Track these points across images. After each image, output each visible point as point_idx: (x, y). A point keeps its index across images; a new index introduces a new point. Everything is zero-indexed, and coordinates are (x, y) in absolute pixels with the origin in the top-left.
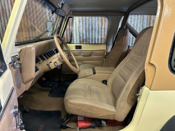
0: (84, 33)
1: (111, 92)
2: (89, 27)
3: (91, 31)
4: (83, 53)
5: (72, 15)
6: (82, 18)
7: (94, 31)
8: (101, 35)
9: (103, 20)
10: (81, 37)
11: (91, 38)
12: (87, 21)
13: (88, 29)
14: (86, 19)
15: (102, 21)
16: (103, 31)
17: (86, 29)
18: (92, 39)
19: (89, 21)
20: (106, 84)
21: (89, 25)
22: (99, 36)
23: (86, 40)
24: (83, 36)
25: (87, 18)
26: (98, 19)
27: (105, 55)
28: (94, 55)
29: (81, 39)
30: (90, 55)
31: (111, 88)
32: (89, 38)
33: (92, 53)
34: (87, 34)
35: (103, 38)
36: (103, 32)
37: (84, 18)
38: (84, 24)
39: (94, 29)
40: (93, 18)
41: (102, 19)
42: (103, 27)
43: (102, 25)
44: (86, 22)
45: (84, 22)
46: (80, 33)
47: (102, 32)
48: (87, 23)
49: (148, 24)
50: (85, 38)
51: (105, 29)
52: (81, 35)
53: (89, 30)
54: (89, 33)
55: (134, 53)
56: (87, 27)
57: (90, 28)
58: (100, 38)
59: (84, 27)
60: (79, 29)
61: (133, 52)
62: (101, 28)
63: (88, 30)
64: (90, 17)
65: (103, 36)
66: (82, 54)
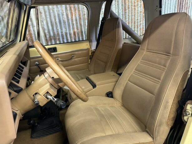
0: (50, 28)
1: (122, 107)
2: (55, 20)
3: (58, 24)
4: (61, 57)
5: (35, 3)
6: (44, 8)
7: (62, 24)
8: (73, 29)
9: (72, 9)
10: (47, 34)
11: (60, 34)
12: (51, 11)
13: (54, 22)
14: (49, 9)
15: (72, 11)
16: (74, 22)
17: (51, 22)
18: (62, 35)
19: (53, 11)
20: (112, 97)
21: (55, 17)
22: (71, 31)
23: (55, 37)
24: (49, 32)
25: (51, 7)
26: (66, 8)
27: (90, 55)
28: (75, 57)
29: (48, 36)
30: (71, 59)
31: (121, 101)
32: (58, 34)
33: (73, 54)
34: (55, 29)
35: (76, 32)
36: (75, 25)
37: (46, 7)
38: (48, 16)
39: (62, 21)
40: (59, 6)
41: (70, 8)
42: (74, 18)
43: (72, 15)
44: (50, 13)
45: (47, 14)
46: (45, 29)
47: (73, 25)
48: (52, 14)
49: (124, 10)
50: (52, 34)
51: (76, 20)
52: (46, 31)
53: (56, 23)
54: (57, 27)
55: (147, 51)
56: (53, 20)
57: (57, 20)
58: (72, 32)
59: (48, 19)
60: (42, 23)
61: (144, 50)
62: (72, 20)
63: (54, 24)
64: (55, 6)
65: (76, 30)
66: (59, 59)
